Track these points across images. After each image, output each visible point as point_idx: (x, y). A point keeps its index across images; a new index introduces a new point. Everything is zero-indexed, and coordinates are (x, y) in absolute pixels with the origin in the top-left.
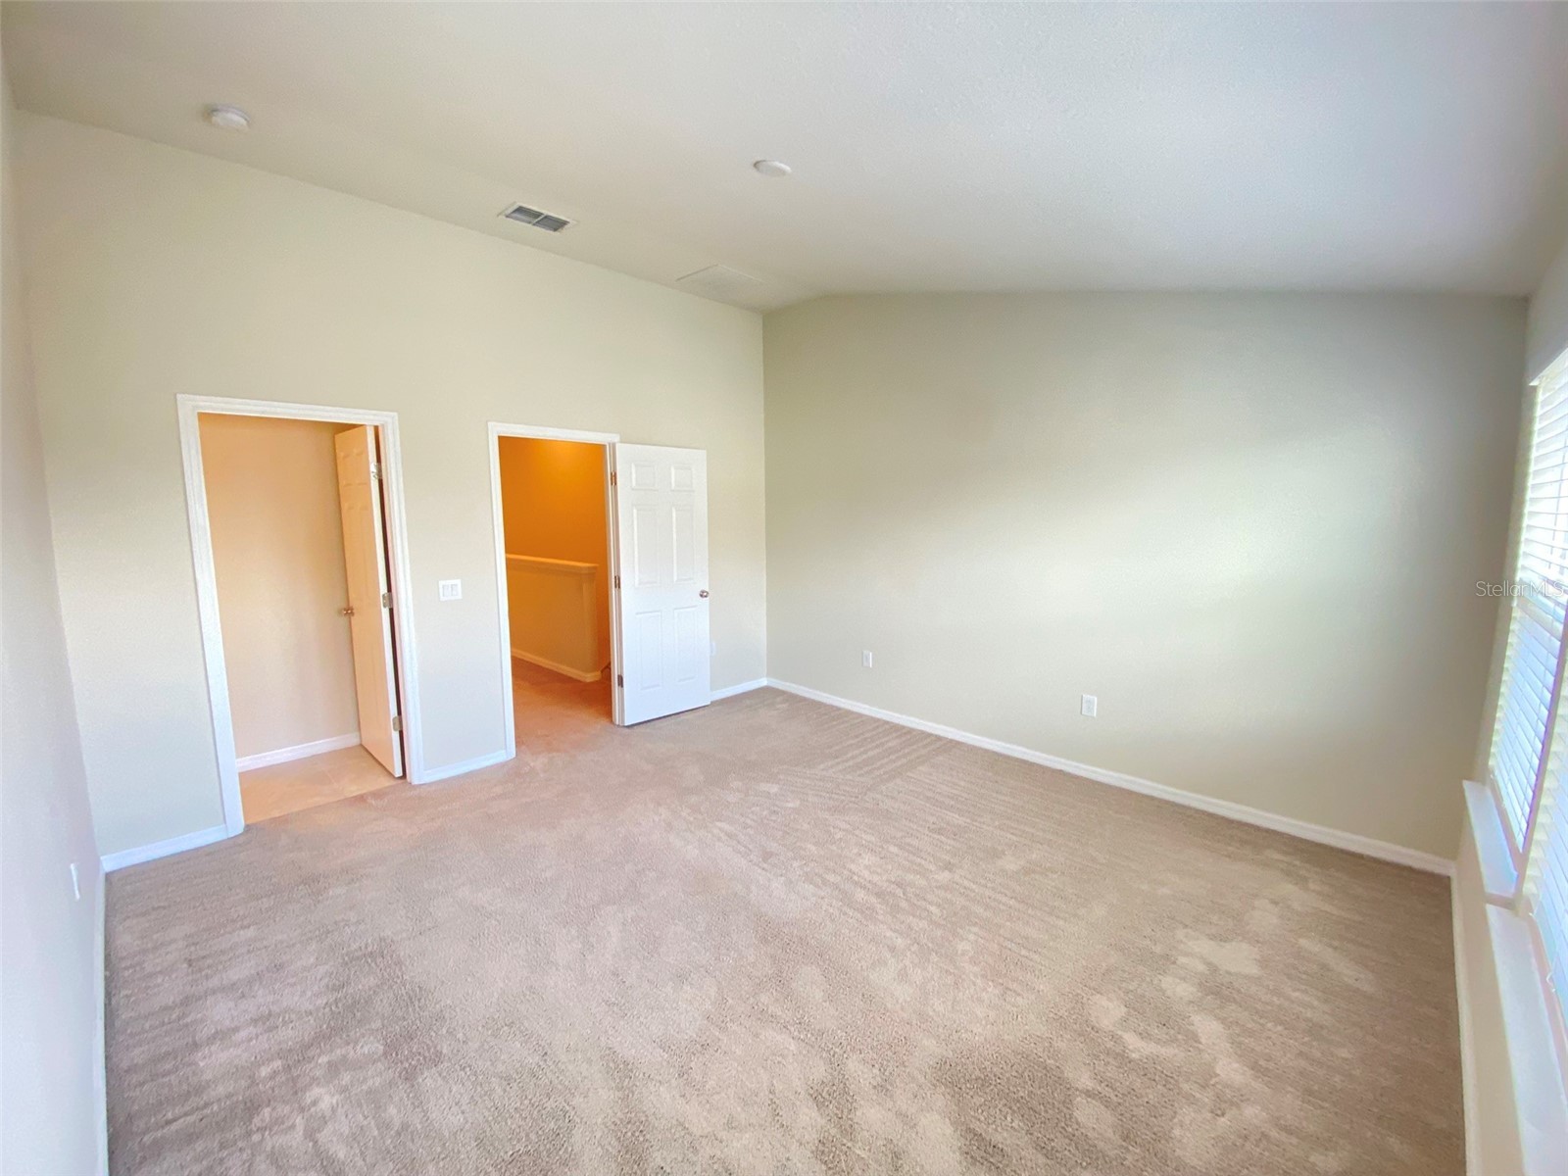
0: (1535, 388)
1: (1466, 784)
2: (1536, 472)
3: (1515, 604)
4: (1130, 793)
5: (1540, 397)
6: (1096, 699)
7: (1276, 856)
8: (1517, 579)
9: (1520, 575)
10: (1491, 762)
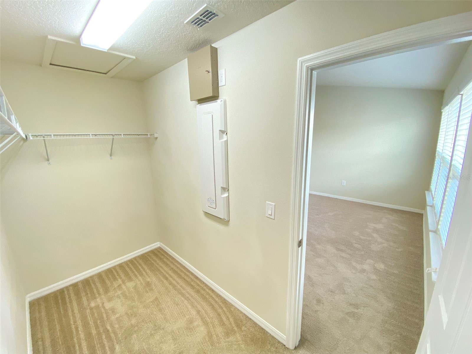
0: (442, 112)
1: (426, 192)
2: (442, 126)
3: (436, 155)
4: (353, 202)
5: (443, 114)
6: (345, 181)
7: (386, 211)
8: (437, 150)
9: (437, 149)
10: (431, 187)
